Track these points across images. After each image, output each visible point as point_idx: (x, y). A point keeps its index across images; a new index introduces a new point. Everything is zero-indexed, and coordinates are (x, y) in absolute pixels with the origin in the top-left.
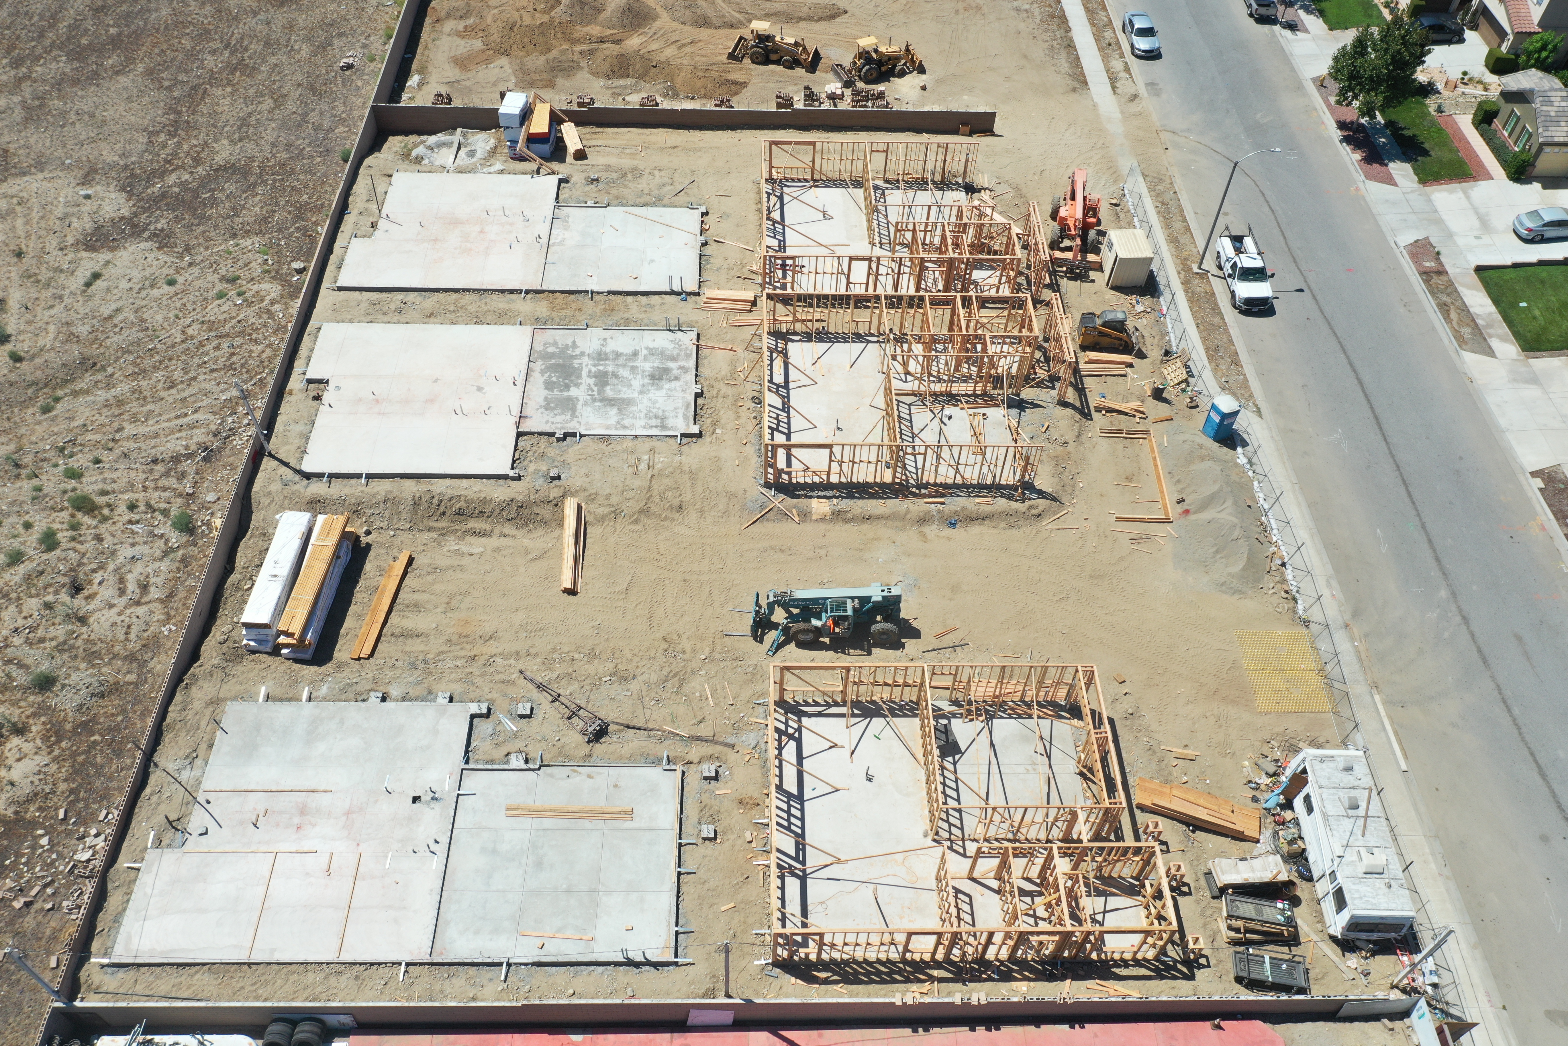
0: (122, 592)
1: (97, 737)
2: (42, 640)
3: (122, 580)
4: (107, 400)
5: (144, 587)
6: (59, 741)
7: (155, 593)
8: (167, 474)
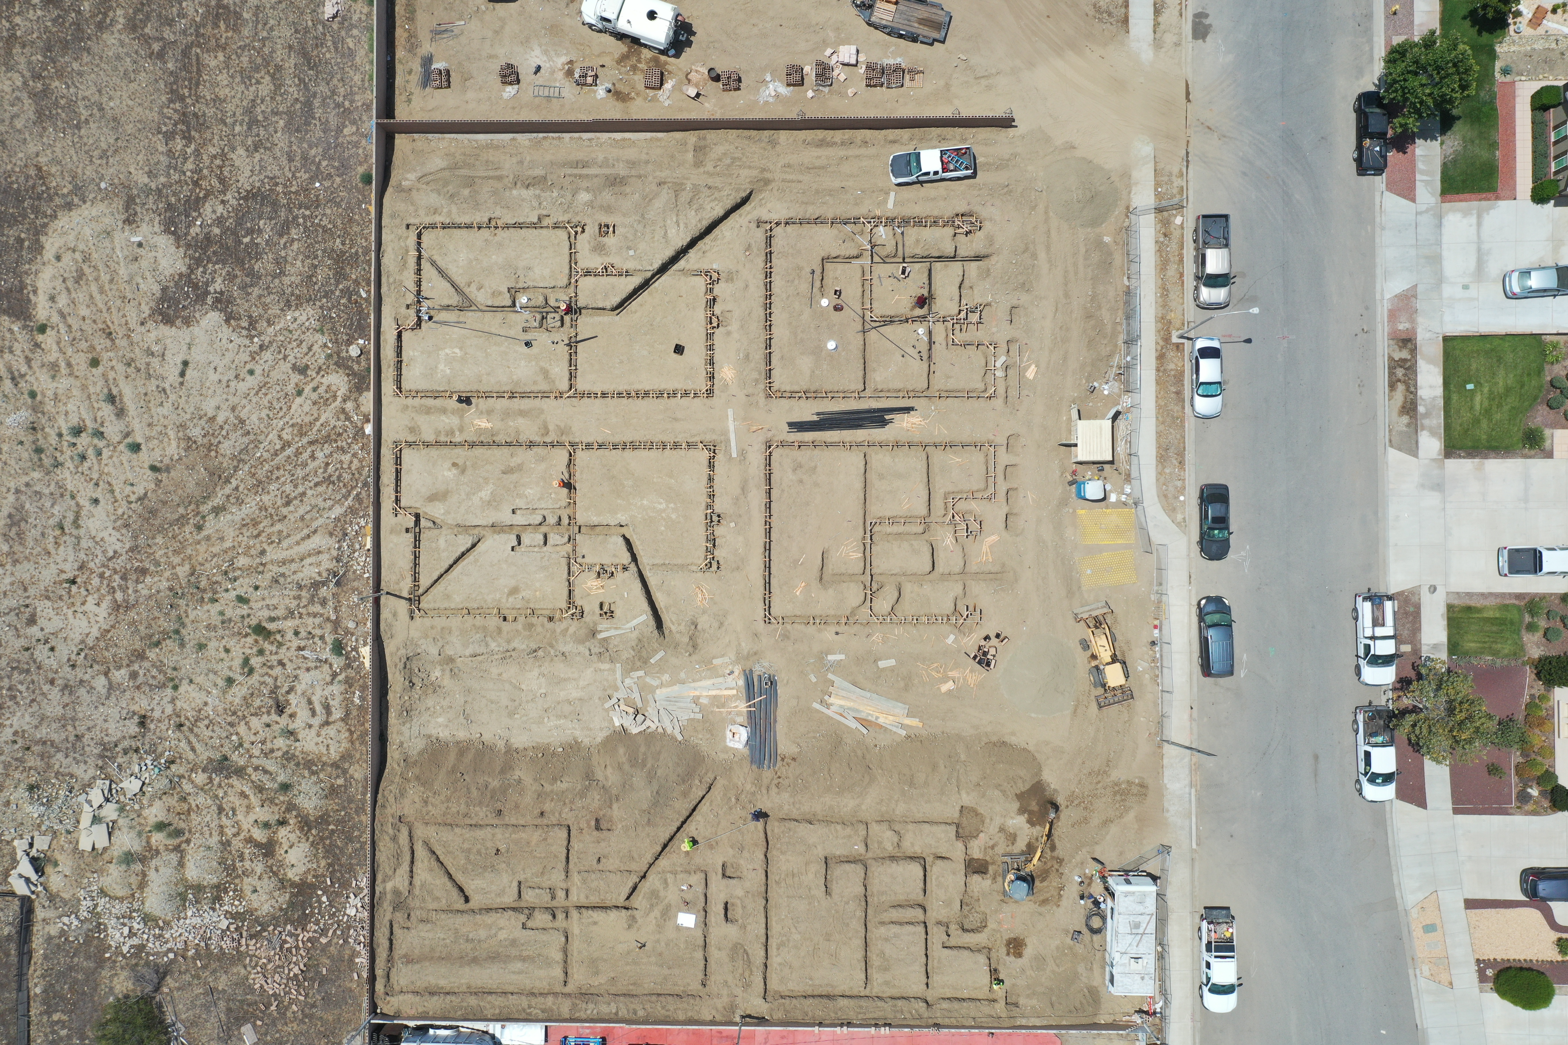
0: (314, 713)
1: (331, 827)
2: (272, 751)
3: (310, 702)
4: (243, 520)
5: (327, 708)
6: (310, 830)
7: (337, 714)
8: (311, 601)
